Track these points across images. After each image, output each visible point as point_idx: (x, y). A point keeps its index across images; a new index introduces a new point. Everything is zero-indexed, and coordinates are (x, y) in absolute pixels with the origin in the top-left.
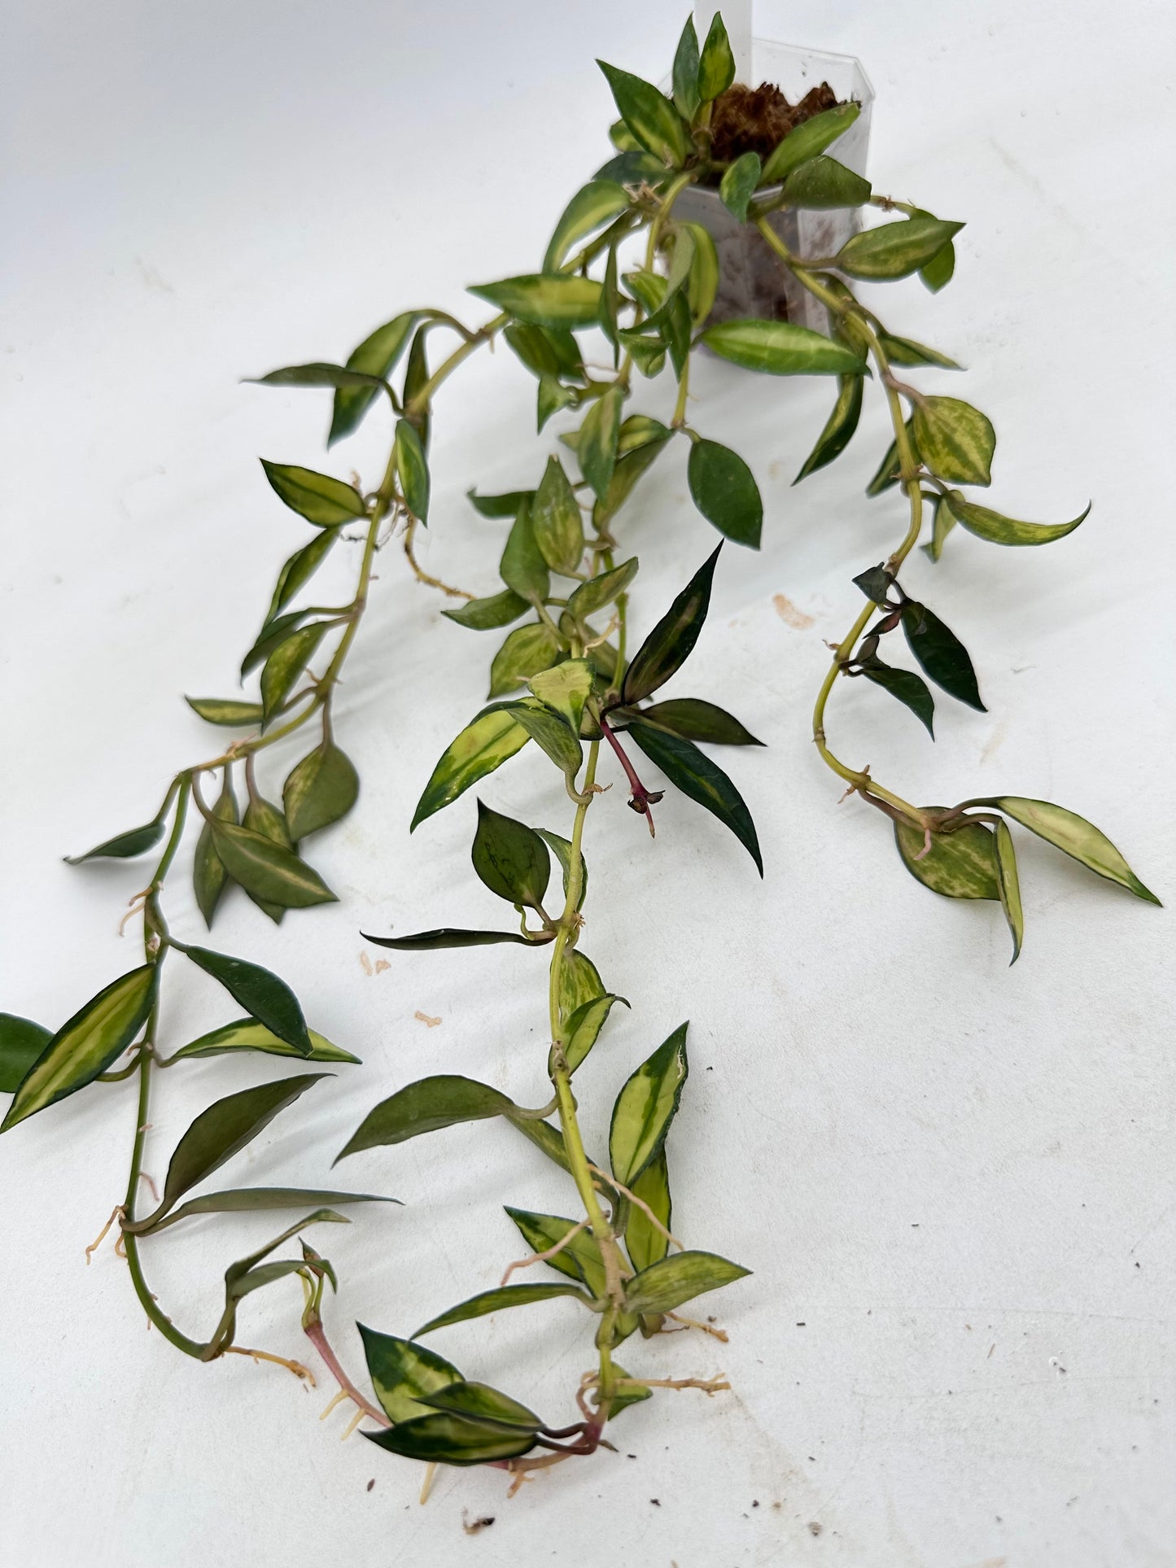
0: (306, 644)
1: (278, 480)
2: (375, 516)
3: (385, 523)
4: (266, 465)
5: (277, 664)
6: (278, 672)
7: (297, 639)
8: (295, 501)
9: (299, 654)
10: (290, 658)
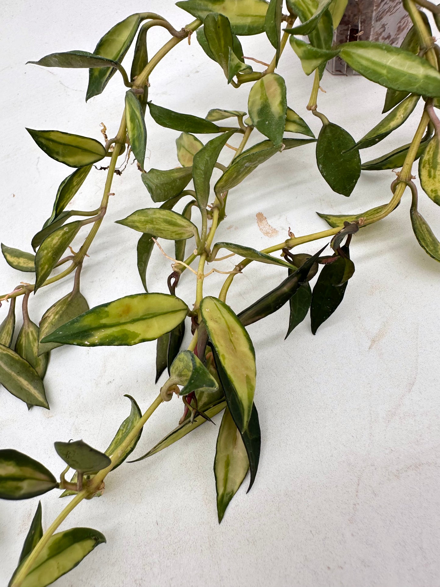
0: (66, 236)
1: (43, 141)
2: (114, 154)
3: (121, 159)
4: (34, 134)
5: (46, 248)
6: (47, 253)
7: (61, 233)
8: (58, 153)
9: (61, 242)
10: (55, 245)
